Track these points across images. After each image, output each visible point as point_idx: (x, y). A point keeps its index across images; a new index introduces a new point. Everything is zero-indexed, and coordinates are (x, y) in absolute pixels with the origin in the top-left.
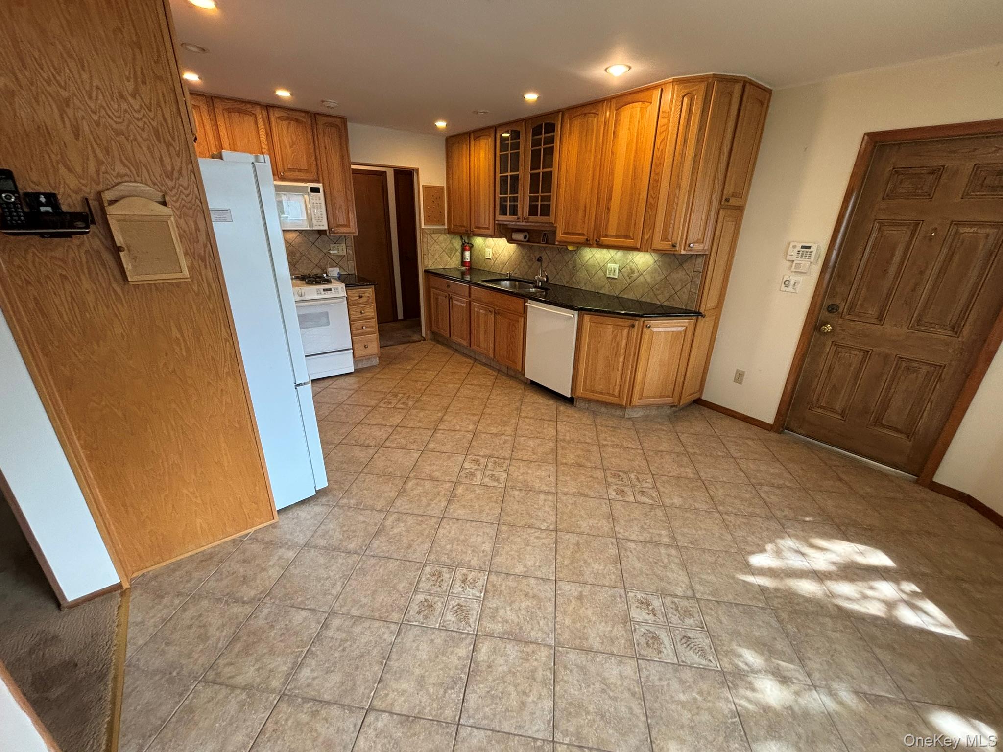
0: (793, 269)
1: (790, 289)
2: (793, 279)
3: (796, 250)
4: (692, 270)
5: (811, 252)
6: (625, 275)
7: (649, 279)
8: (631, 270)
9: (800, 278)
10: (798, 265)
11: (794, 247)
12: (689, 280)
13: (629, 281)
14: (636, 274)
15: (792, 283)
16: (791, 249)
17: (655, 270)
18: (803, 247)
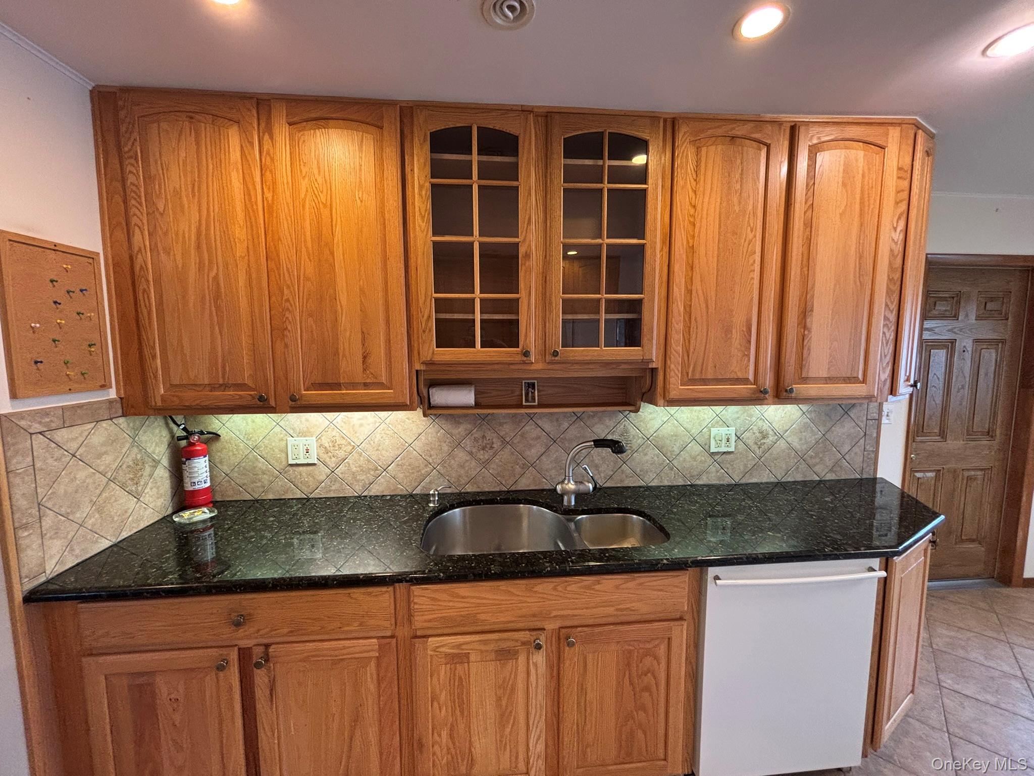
4: (865, 418)
6: (750, 442)
7: (796, 444)
8: (761, 432)
12: (862, 434)
13: (759, 452)
14: (771, 438)
17: (806, 427)
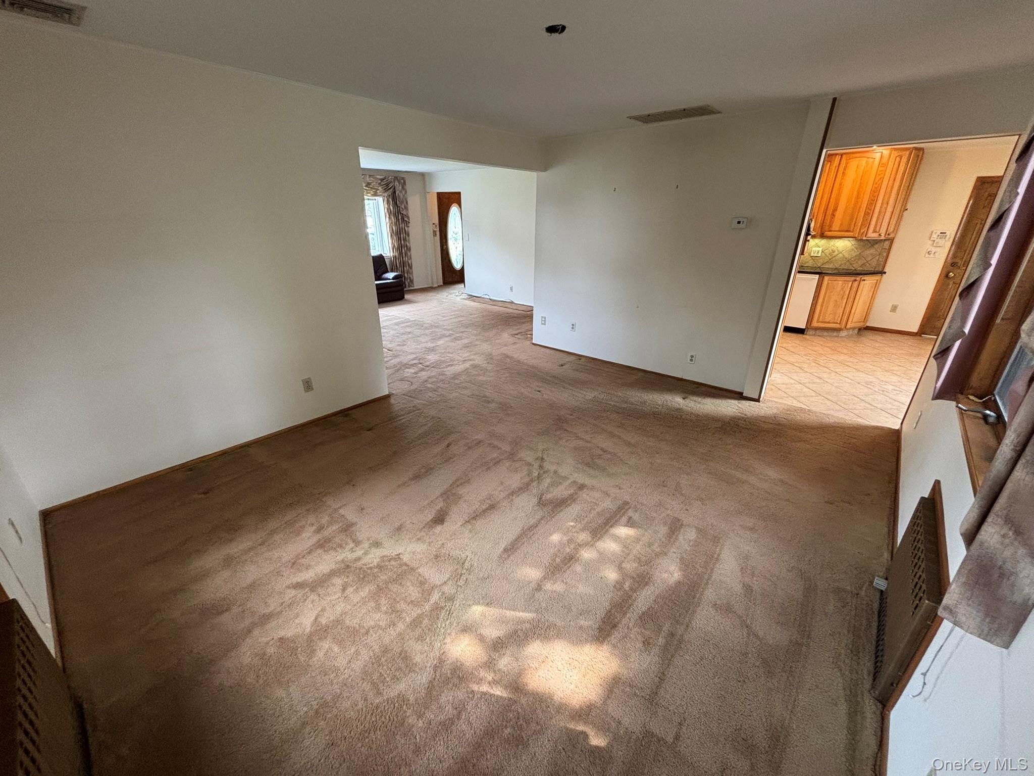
0: (935, 245)
1: (932, 255)
2: (934, 250)
3: (937, 235)
5: (946, 236)
8: (832, 250)
9: (938, 249)
10: (937, 243)
11: (936, 233)
12: (878, 254)
13: (830, 257)
14: (836, 253)
15: (933, 253)
16: (934, 234)
18: (941, 233)
